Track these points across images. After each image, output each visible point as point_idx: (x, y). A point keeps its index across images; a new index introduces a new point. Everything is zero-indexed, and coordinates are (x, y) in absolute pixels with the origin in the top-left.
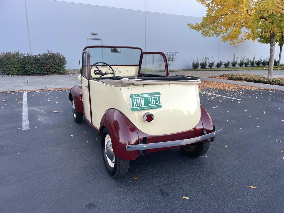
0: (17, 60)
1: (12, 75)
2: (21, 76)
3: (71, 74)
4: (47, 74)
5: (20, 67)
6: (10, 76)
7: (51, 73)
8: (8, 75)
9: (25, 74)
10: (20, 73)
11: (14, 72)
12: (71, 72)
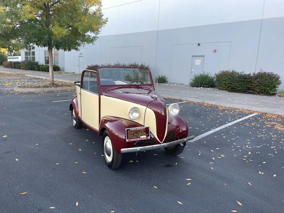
0: (228, 78)
1: (222, 90)
2: (229, 91)
3: (278, 96)
4: (253, 93)
5: (230, 83)
6: (221, 90)
7: (257, 93)
8: (220, 89)
9: (234, 91)
10: (229, 89)
11: (225, 88)
12: (279, 95)
